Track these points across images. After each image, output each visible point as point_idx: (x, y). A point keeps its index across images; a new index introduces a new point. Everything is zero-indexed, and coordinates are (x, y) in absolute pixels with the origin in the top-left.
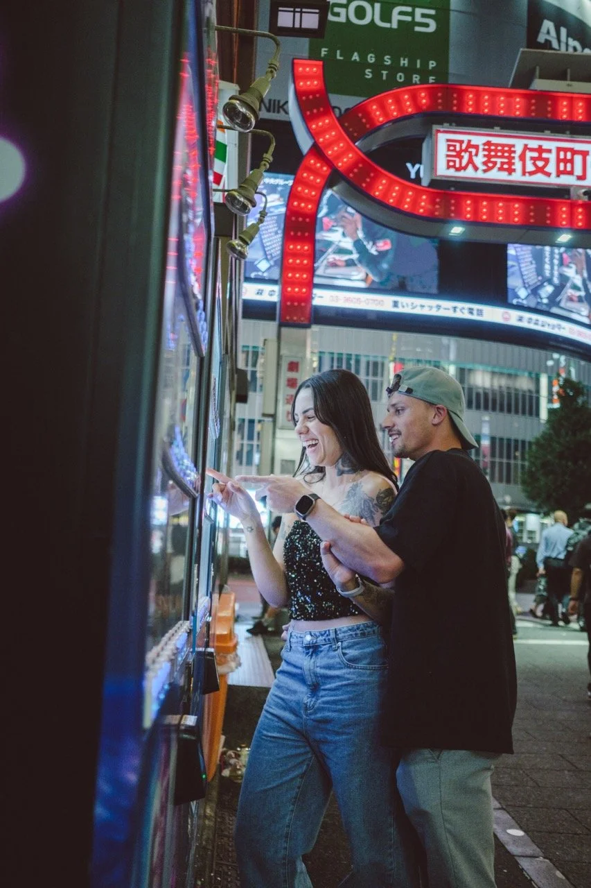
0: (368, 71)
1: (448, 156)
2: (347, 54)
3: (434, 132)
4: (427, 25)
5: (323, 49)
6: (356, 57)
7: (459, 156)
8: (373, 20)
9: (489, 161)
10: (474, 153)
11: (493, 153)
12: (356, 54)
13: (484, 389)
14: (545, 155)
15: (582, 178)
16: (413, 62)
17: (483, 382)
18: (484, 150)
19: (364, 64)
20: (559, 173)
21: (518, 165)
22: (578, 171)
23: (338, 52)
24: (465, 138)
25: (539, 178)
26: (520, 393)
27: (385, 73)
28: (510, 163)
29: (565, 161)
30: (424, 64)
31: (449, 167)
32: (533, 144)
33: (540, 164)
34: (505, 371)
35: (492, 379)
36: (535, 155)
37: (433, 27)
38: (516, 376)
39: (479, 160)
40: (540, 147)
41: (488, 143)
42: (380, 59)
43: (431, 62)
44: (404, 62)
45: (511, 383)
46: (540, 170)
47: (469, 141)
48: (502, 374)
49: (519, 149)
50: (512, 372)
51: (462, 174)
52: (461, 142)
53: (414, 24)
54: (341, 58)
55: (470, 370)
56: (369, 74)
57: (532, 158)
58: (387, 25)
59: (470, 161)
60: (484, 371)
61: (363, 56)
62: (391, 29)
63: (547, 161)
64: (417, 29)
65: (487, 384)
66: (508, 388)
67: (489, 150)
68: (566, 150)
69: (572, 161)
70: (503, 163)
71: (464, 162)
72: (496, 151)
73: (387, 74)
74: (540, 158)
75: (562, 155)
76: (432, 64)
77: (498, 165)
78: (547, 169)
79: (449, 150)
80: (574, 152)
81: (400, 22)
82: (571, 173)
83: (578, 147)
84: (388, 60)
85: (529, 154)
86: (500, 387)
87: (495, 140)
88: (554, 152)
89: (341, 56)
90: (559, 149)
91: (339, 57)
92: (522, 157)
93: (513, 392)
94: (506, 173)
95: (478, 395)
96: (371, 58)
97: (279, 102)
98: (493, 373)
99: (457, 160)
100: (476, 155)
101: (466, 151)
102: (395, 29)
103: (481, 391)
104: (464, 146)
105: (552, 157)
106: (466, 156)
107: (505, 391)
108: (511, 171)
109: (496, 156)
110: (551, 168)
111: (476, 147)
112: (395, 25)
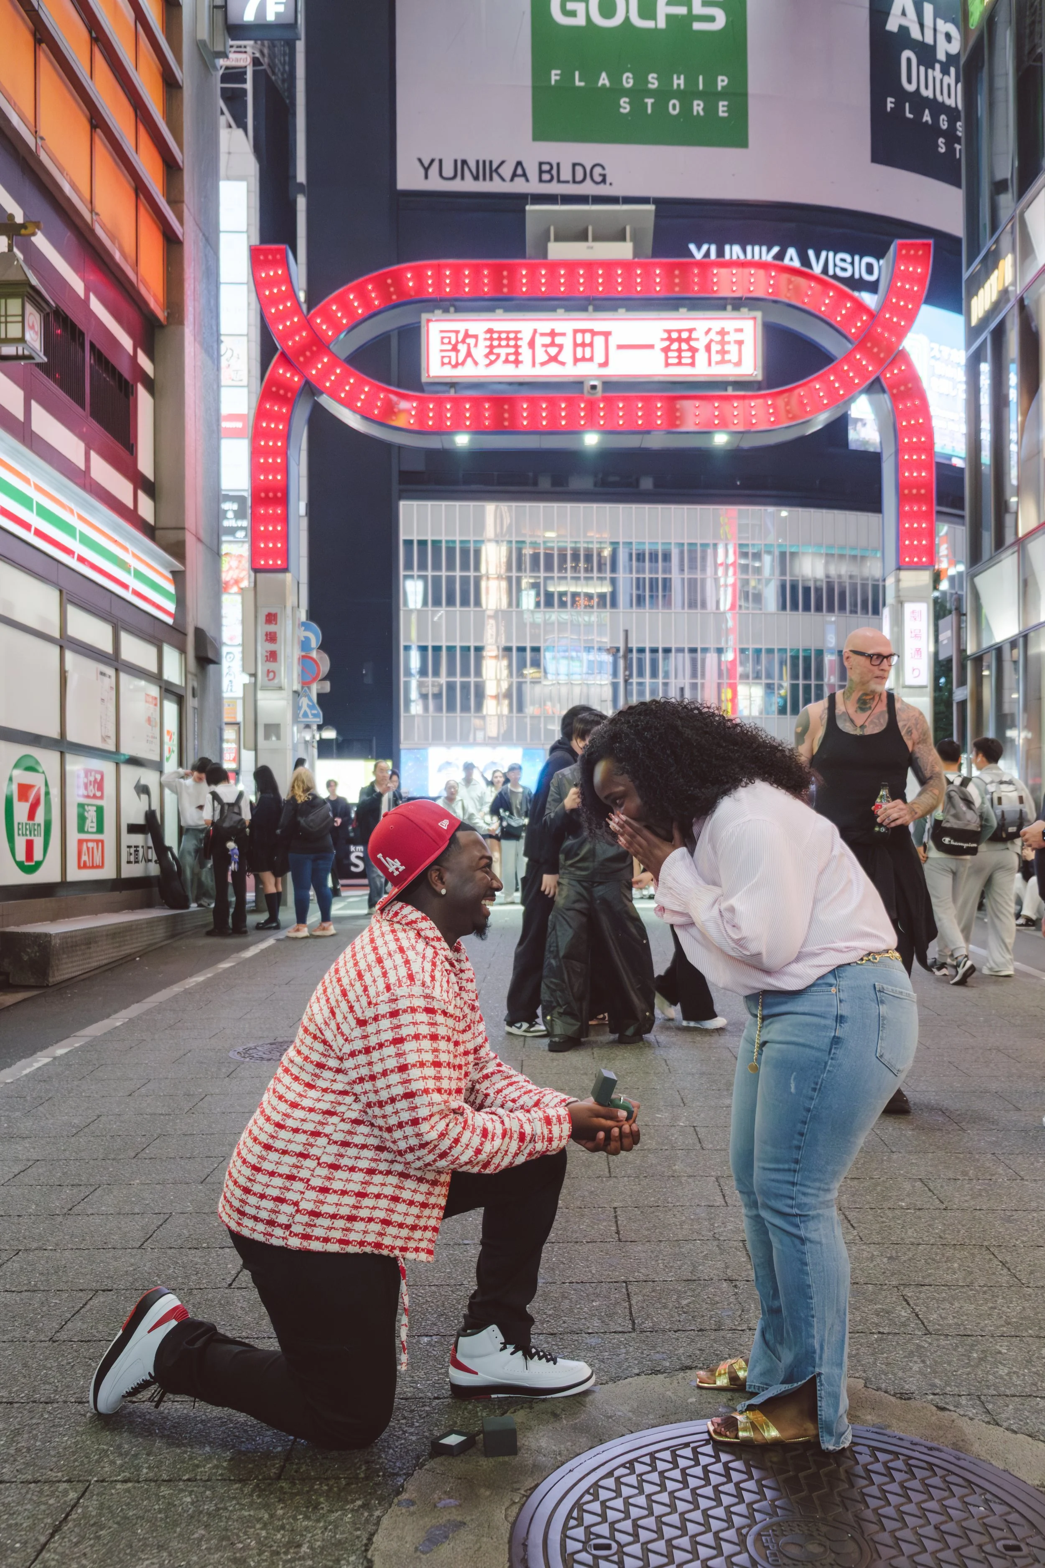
0: (624, 101)
1: (442, 351)
2: (591, 76)
3: (423, 323)
4: (711, 19)
5: (553, 72)
6: (604, 80)
7: (455, 349)
8: (627, 18)
9: (491, 353)
10: (472, 345)
11: (495, 343)
12: (604, 75)
13: (816, 580)
14: (558, 340)
15: (605, 364)
16: (691, 81)
17: (813, 570)
18: (485, 339)
19: (617, 91)
20: (576, 360)
21: (525, 353)
22: (599, 358)
23: (577, 74)
24: (461, 326)
25: (553, 371)
26: (870, 583)
27: (649, 101)
28: (517, 354)
29: (583, 345)
30: (711, 82)
31: (443, 364)
32: (545, 326)
33: (553, 351)
34: (848, 552)
35: (827, 564)
36: (548, 340)
37: (720, 20)
38: (863, 558)
39: (479, 352)
40: (553, 331)
41: (490, 331)
42: (640, 79)
43: (720, 78)
44: (679, 82)
45: (854, 570)
46: (554, 359)
47: (467, 331)
48: (842, 556)
49: (526, 336)
50: (858, 553)
51: (460, 372)
52: (457, 332)
53: (691, 18)
54: (582, 84)
55: (793, 554)
56: (625, 104)
57: (544, 345)
58: (649, 24)
59: (469, 354)
60: (814, 554)
61: (615, 78)
62: (656, 30)
63: (561, 347)
64: (697, 26)
65: (820, 573)
66: (851, 577)
67: (491, 339)
68: (583, 331)
69: (591, 345)
70: (508, 355)
71: (462, 356)
72: (500, 339)
73: (652, 104)
74: (553, 344)
75: (579, 340)
76: (722, 81)
77: (503, 358)
78: (560, 358)
79: (443, 343)
80: (594, 333)
81: (669, 17)
82: (591, 359)
83: (598, 326)
84: (653, 81)
85: (540, 341)
86: (840, 576)
87: (497, 326)
88: (570, 335)
89: (580, 80)
90: (576, 332)
91: (578, 83)
92: (532, 344)
93: (859, 582)
94: (513, 366)
95: (807, 590)
96: (628, 81)
97: (491, 162)
98: (829, 556)
99: (453, 354)
100: (476, 345)
101: (463, 341)
102: (661, 30)
103: (812, 585)
104: (461, 337)
105: (567, 342)
106: (463, 348)
107: (847, 583)
108: (517, 362)
109: (499, 346)
110: (566, 356)
111: (476, 337)
112: (662, 24)
